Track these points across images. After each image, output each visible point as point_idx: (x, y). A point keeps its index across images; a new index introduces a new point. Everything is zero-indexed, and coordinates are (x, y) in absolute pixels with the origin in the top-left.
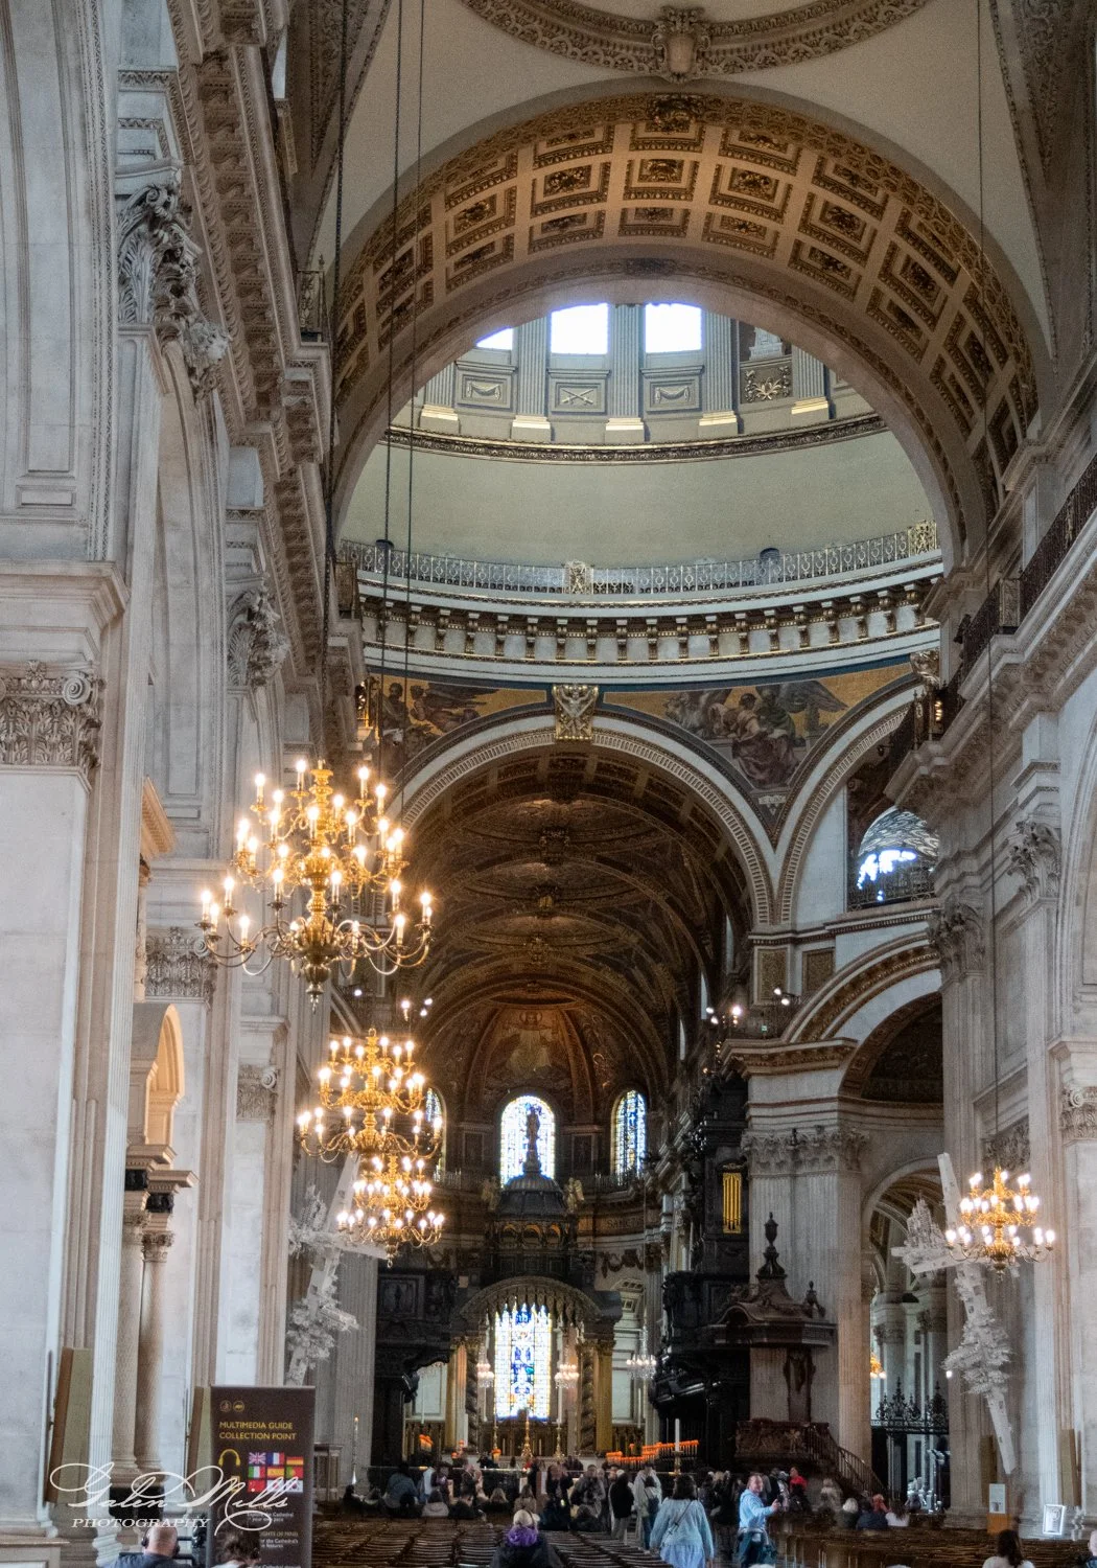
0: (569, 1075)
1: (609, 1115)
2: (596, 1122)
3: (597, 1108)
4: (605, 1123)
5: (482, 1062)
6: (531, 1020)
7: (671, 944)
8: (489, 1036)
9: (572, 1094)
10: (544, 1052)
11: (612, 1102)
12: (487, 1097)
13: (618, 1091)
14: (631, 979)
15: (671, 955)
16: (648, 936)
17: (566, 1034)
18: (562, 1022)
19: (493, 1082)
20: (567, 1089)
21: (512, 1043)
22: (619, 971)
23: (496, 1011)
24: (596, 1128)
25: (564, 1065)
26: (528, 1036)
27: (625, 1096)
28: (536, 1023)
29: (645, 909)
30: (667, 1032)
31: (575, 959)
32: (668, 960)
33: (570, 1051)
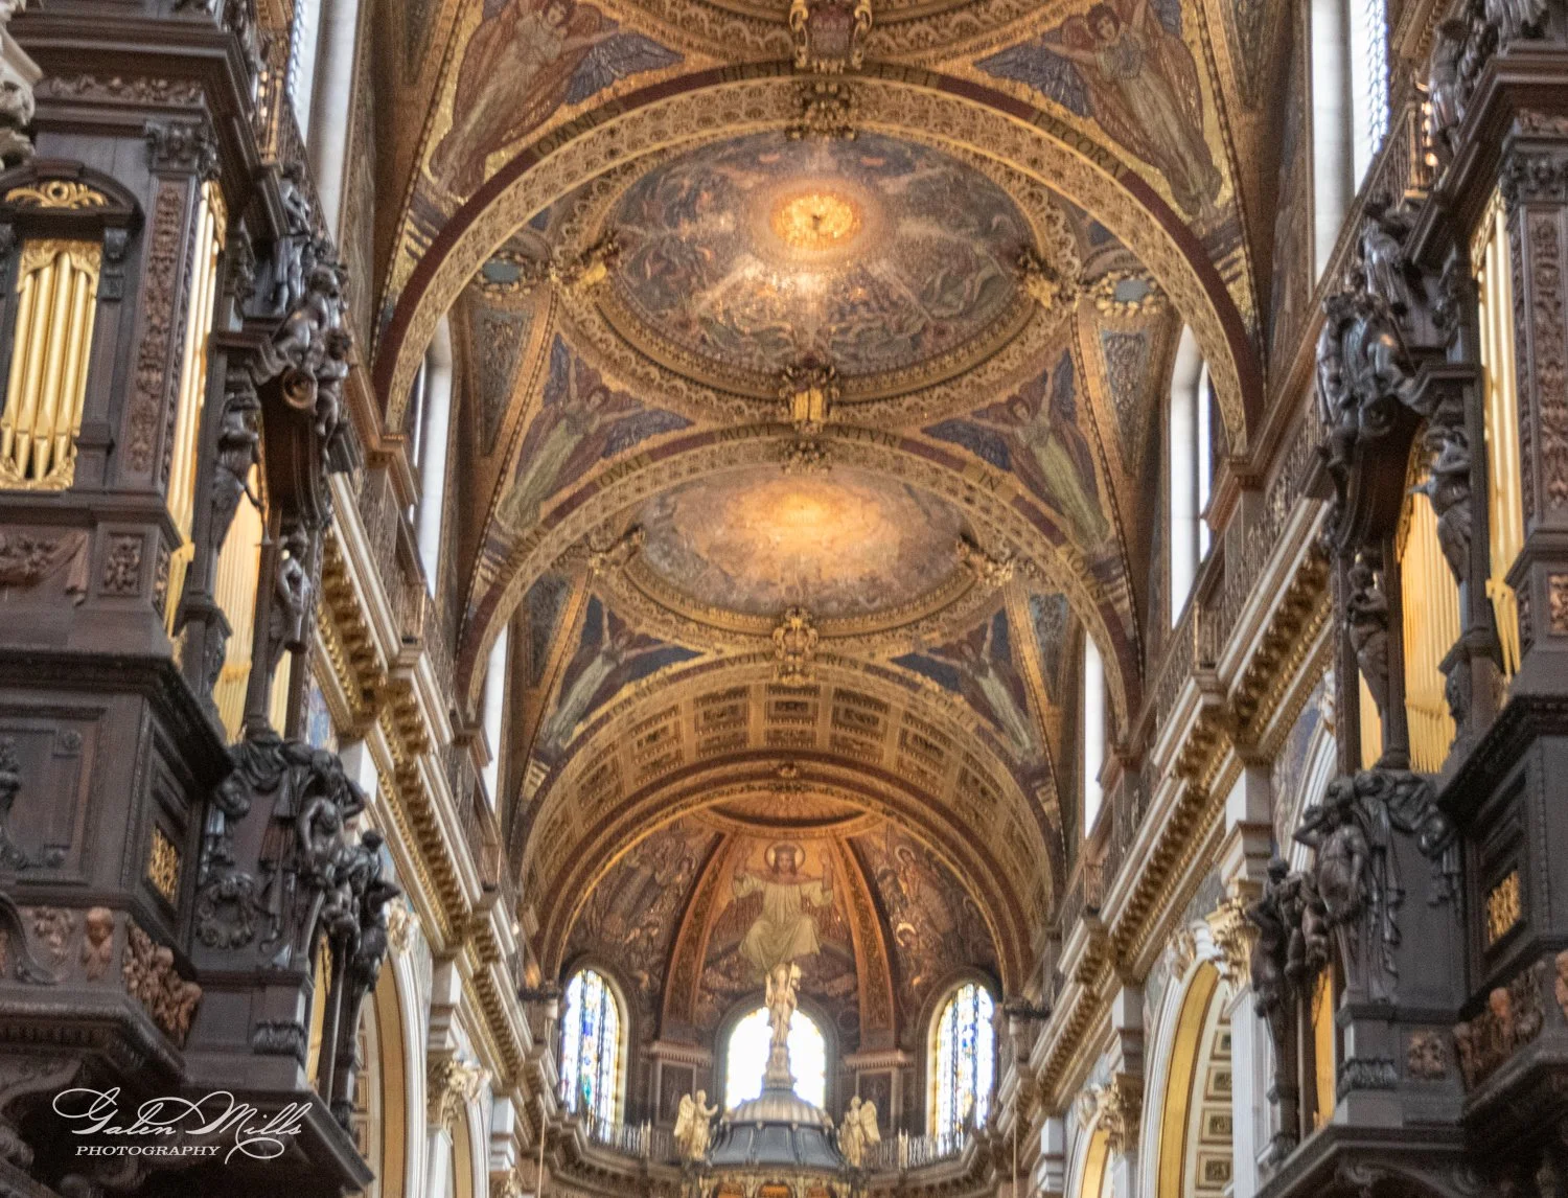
0: (851, 968)
1: (923, 1034)
2: (898, 1045)
3: (901, 1026)
4: (917, 1050)
5: (693, 941)
6: (784, 863)
7: (1090, 487)
8: (708, 894)
9: (857, 1003)
10: (807, 926)
11: (930, 1011)
12: (704, 1007)
13: (941, 986)
14: (980, 703)
15: (1090, 519)
16: (1035, 481)
17: (847, 890)
18: (840, 867)
19: (717, 980)
20: (847, 994)
21: (752, 906)
22: (956, 689)
23: (720, 837)
24: (900, 1057)
25: (844, 951)
26: (779, 895)
27: (954, 996)
28: (793, 870)
29: (1034, 408)
30: (1050, 806)
31: (869, 668)
32: (1080, 530)
33: (854, 922)
